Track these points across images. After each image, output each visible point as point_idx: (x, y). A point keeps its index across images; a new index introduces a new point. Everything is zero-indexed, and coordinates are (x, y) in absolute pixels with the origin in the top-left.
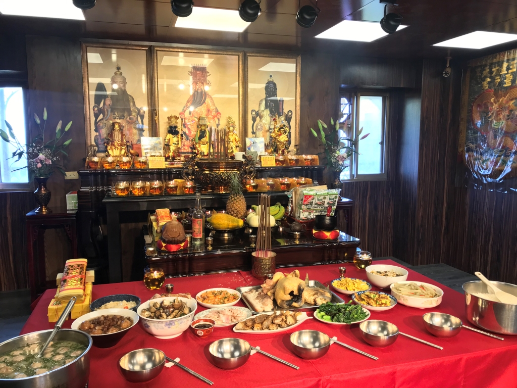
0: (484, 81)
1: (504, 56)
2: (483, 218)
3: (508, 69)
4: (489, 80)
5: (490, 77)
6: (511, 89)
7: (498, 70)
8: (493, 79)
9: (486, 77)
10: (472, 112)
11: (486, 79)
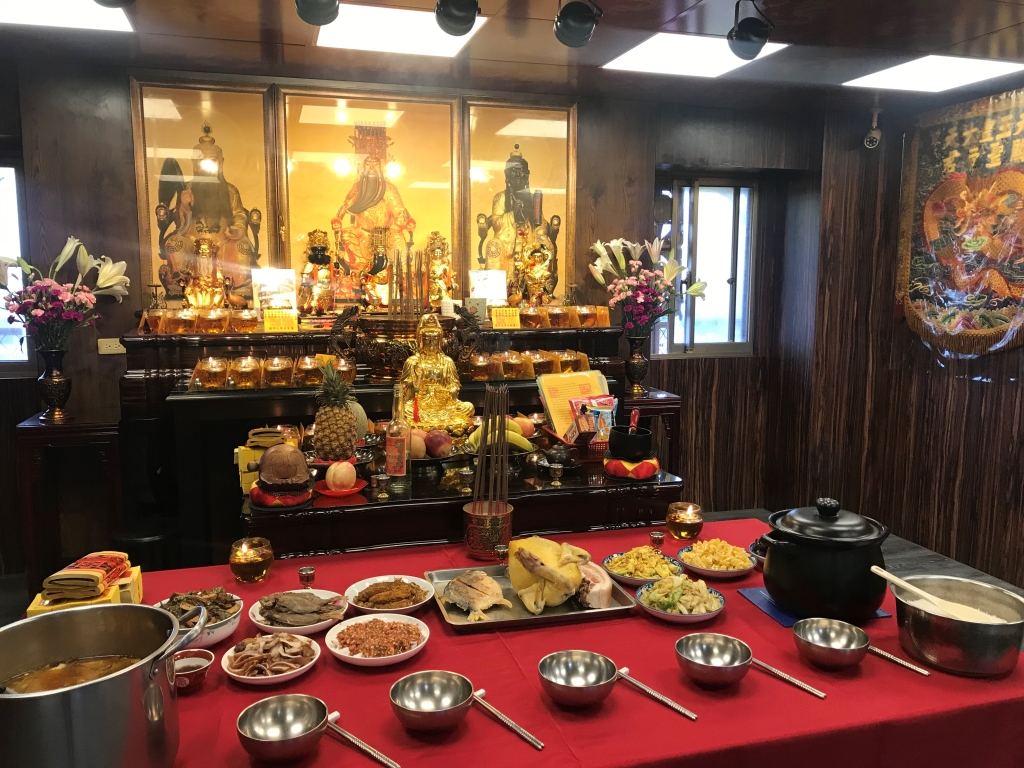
0: (947, 156)
1: (987, 107)
2: (943, 433)
3: (995, 132)
4: (956, 154)
5: (960, 149)
6: (1000, 173)
7: (975, 134)
8: (965, 152)
9: (950, 149)
10: (922, 219)
11: (950, 153)
